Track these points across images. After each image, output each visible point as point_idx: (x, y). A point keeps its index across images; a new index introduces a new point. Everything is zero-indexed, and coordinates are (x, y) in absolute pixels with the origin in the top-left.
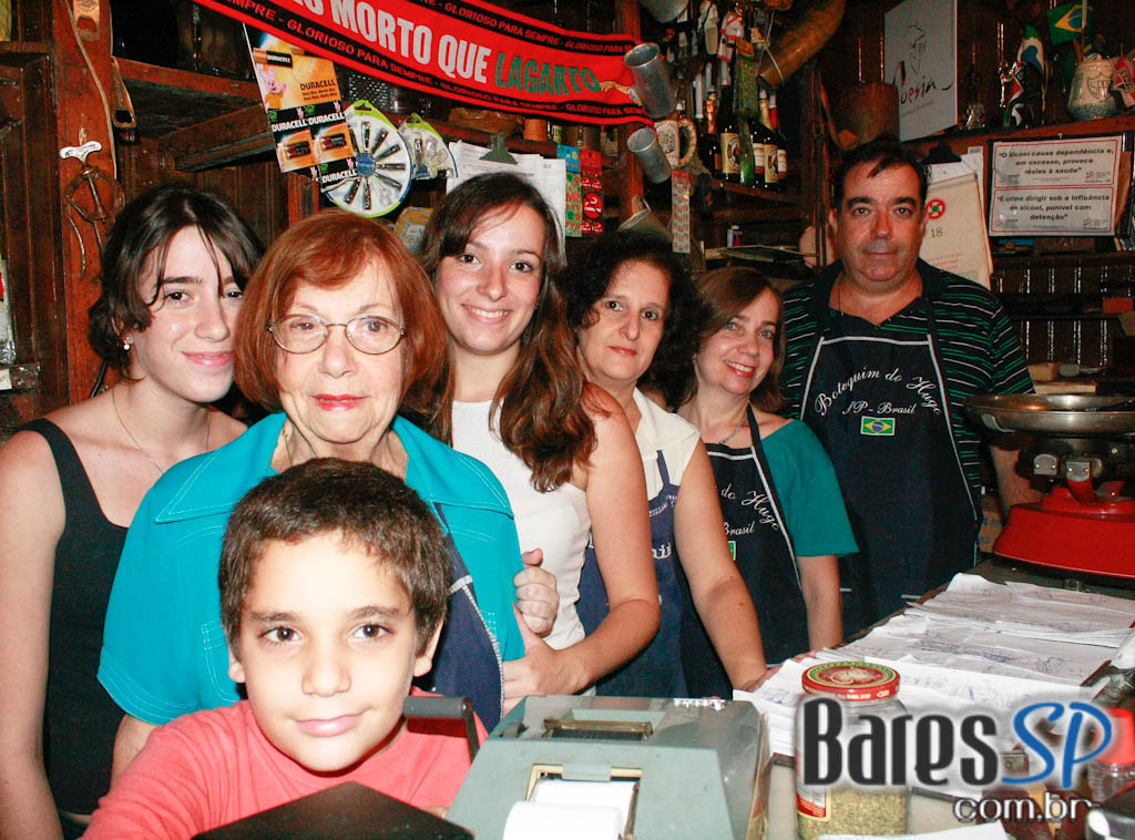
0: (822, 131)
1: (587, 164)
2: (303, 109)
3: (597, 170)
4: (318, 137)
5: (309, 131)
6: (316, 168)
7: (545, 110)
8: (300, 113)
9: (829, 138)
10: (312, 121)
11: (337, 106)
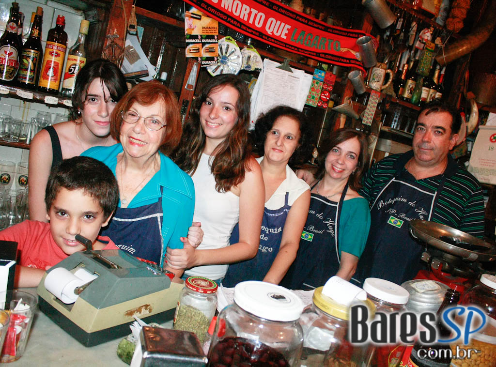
0: (461, 90)
1: (328, 79)
2: (201, 36)
3: (331, 82)
4: (204, 47)
5: (201, 44)
6: (201, 58)
7: (310, 54)
8: (199, 37)
9: (463, 93)
10: (204, 41)
11: (216, 37)
